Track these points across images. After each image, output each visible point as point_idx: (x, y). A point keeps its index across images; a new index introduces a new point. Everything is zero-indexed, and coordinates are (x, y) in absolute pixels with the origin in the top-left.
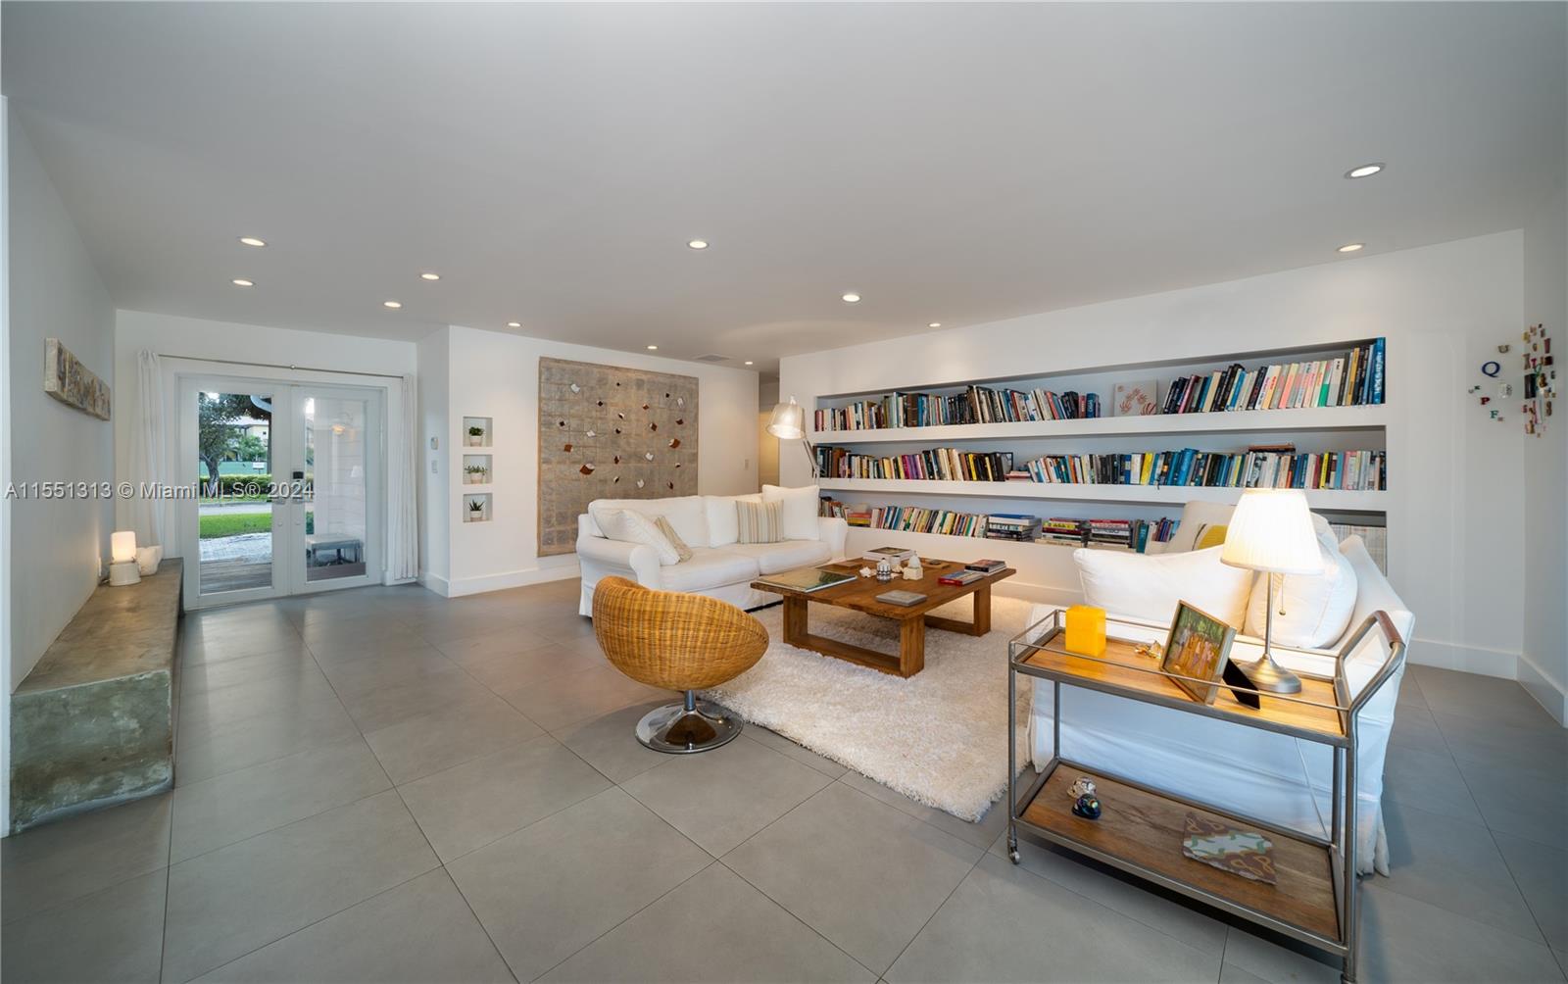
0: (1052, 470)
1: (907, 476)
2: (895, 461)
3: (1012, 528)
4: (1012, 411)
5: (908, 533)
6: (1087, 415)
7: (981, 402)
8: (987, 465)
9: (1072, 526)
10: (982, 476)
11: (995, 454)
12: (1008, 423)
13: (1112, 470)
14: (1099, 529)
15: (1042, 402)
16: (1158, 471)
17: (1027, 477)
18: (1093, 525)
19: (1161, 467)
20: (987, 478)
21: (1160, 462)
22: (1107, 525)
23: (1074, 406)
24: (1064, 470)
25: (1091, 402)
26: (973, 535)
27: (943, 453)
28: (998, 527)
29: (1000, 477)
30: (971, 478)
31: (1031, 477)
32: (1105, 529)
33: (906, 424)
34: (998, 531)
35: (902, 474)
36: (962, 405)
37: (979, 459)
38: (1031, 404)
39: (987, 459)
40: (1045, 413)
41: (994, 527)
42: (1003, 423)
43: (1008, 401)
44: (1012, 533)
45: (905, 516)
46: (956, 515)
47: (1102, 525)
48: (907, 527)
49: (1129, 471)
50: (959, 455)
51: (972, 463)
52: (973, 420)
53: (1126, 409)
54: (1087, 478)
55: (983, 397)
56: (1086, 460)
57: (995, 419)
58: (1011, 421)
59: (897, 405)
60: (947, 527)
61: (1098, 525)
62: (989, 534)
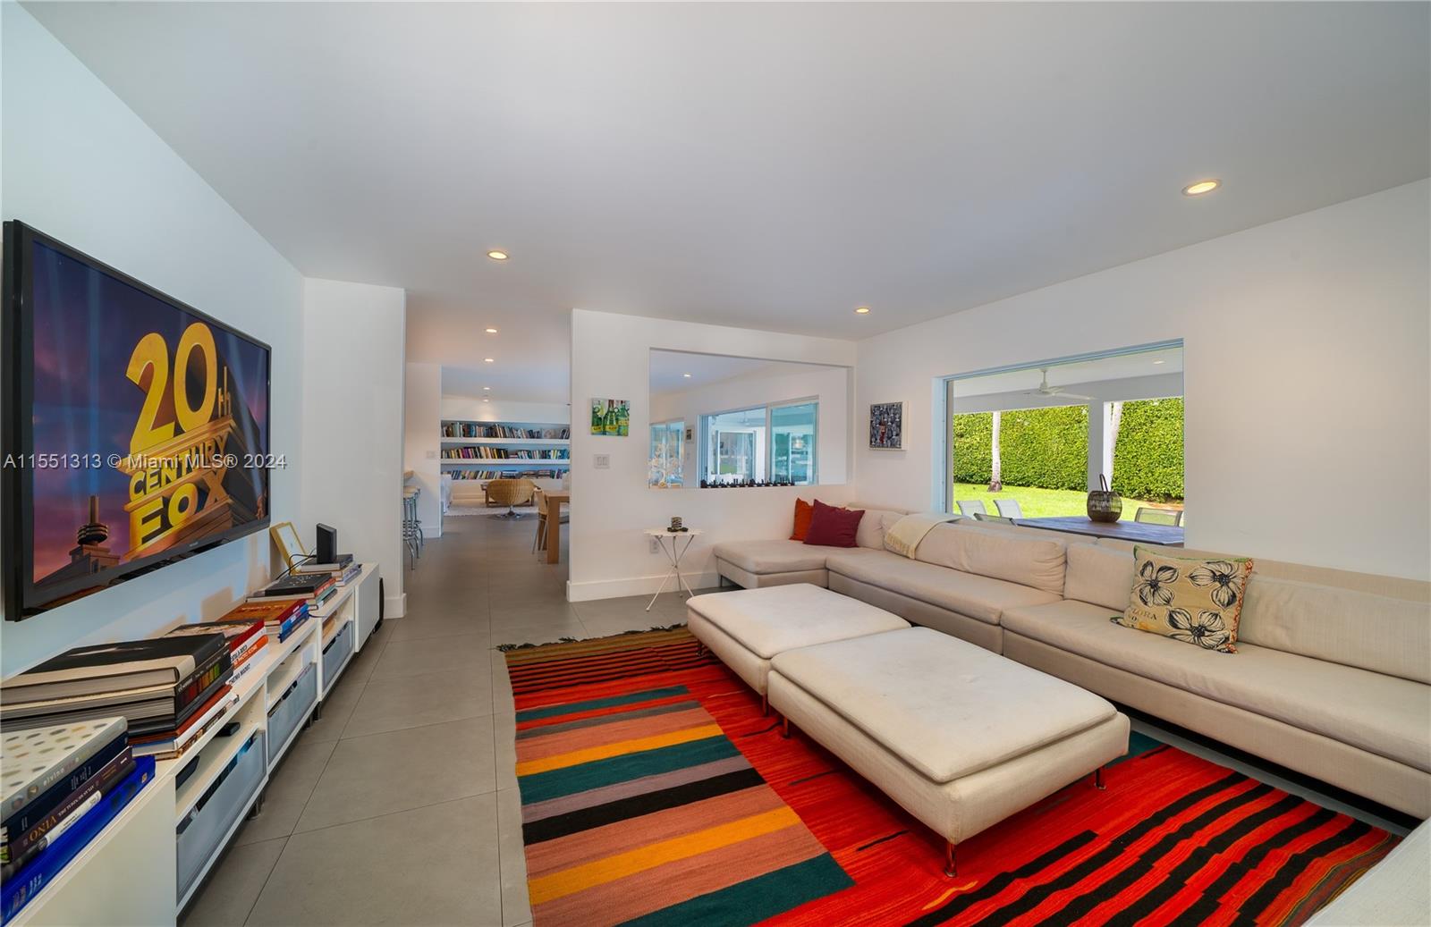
0: (526, 455)
1: (464, 457)
2: (458, 451)
4: (511, 435)
5: (465, 480)
6: (538, 438)
7: (499, 431)
8: (501, 452)
9: (532, 473)
10: (500, 457)
11: (505, 449)
13: (545, 455)
15: (522, 432)
16: (557, 455)
17: (517, 457)
19: (559, 454)
20: (501, 458)
21: (557, 453)
22: (543, 472)
23: (531, 435)
24: (530, 455)
25: (539, 434)
27: (482, 448)
28: (506, 475)
29: (507, 457)
30: (494, 458)
31: (519, 458)
33: (464, 436)
35: (461, 456)
36: (491, 430)
37: (499, 451)
38: (519, 433)
40: (524, 436)
42: (508, 438)
43: (510, 431)
45: (463, 473)
48: (464, 478)
49: (550, 456)
50: (489, 449)
51: (495, 452)
52: (496, 436)
53: (545, 436)
54: (538, 456)
55: (500, 429)
56: (537, 452)
57: (505, 436)
58: (511, 438)
59: (459, 429)
60: (484, 476)
61: (541, 472)
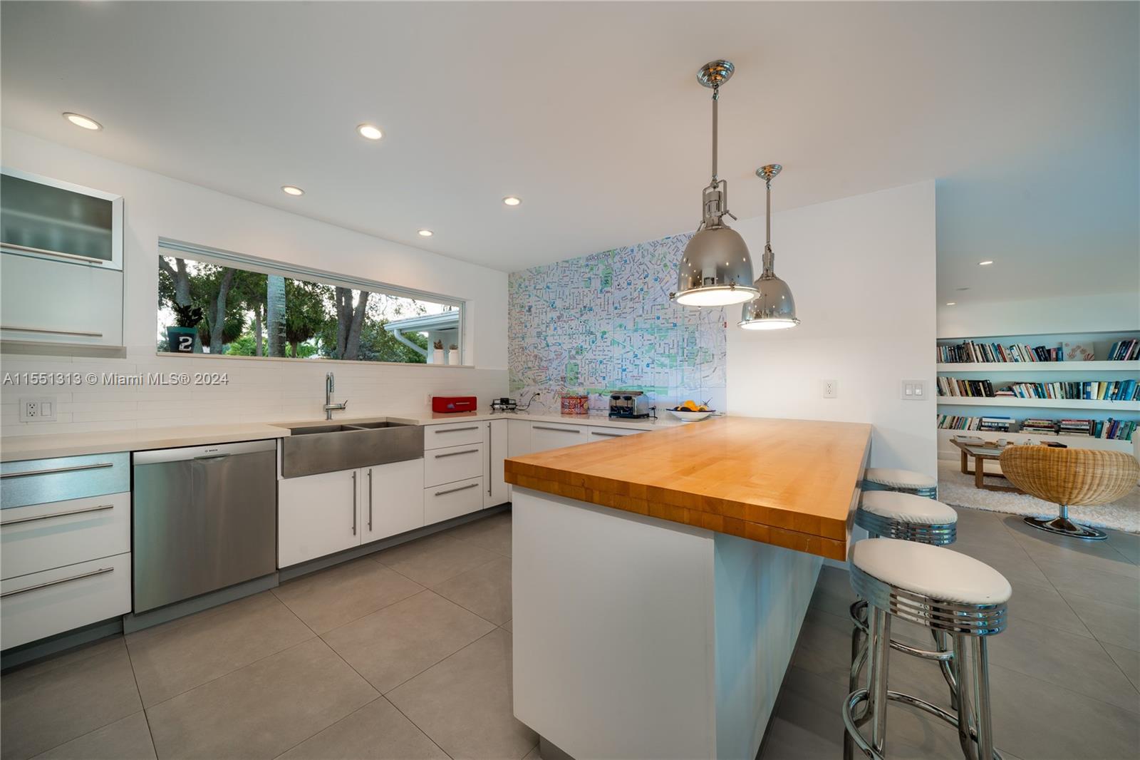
0: (1031, 391)
3: (1000, 425)
4: (1000, 356)
6: (1057, 359)
7: (975, 351)
8: (981, 387)
9: (1046, 423)
10: (977, 393)
11: (986, 381)
12: (997, 363)
13: (1077, 391)
14: (1066, 425)
15: (1024, 351)
16: (1111, 392)
17: (1011, 395)
18: (1064, 422)
19: (1112, 390)
20: (980, 395)
21: (1112, 387)
22: (1073, 423)
24: (1040, 390)
25: (1060, 352)
26: (969, 429)
28: (990, 424)
29: (990, 394)
30: (967, 395)
31: (1016, 395)
32: (1071, 425)
34: (990, 427)
36: (960, 351)
37: (974, 384)
38: (1015, 352)
39: (981, 384)
40: (1026, 357)
41: (986, 424)
42: (993, 363)
43: (996, 350)
44: (1001, 428)
46: (954, 418)
47: (1070, 422)
49: (1090, 392)
50: (957, 381)
51: (967, 386)
52: (969, 360)
53: (1072, 357)
54: (1058, 395)
55: (977, 347)
56: (1057, 386)
57: (986, 360)
58: (999, 361)
61: (1067, 422)
62: (982, 428)
